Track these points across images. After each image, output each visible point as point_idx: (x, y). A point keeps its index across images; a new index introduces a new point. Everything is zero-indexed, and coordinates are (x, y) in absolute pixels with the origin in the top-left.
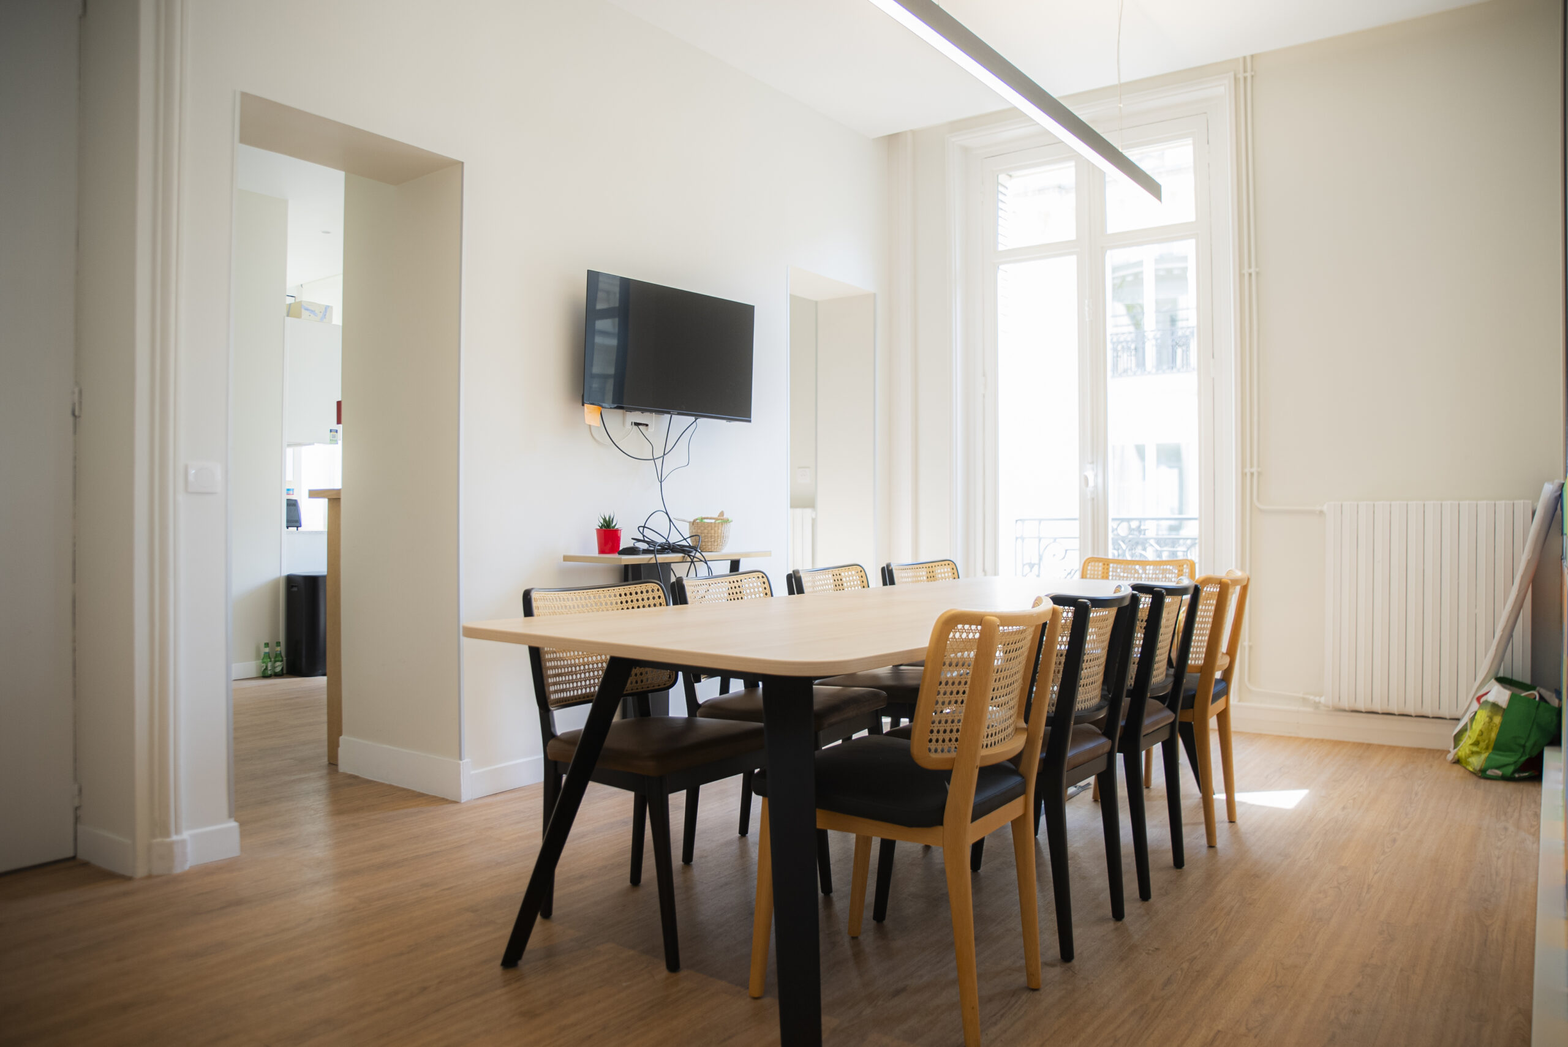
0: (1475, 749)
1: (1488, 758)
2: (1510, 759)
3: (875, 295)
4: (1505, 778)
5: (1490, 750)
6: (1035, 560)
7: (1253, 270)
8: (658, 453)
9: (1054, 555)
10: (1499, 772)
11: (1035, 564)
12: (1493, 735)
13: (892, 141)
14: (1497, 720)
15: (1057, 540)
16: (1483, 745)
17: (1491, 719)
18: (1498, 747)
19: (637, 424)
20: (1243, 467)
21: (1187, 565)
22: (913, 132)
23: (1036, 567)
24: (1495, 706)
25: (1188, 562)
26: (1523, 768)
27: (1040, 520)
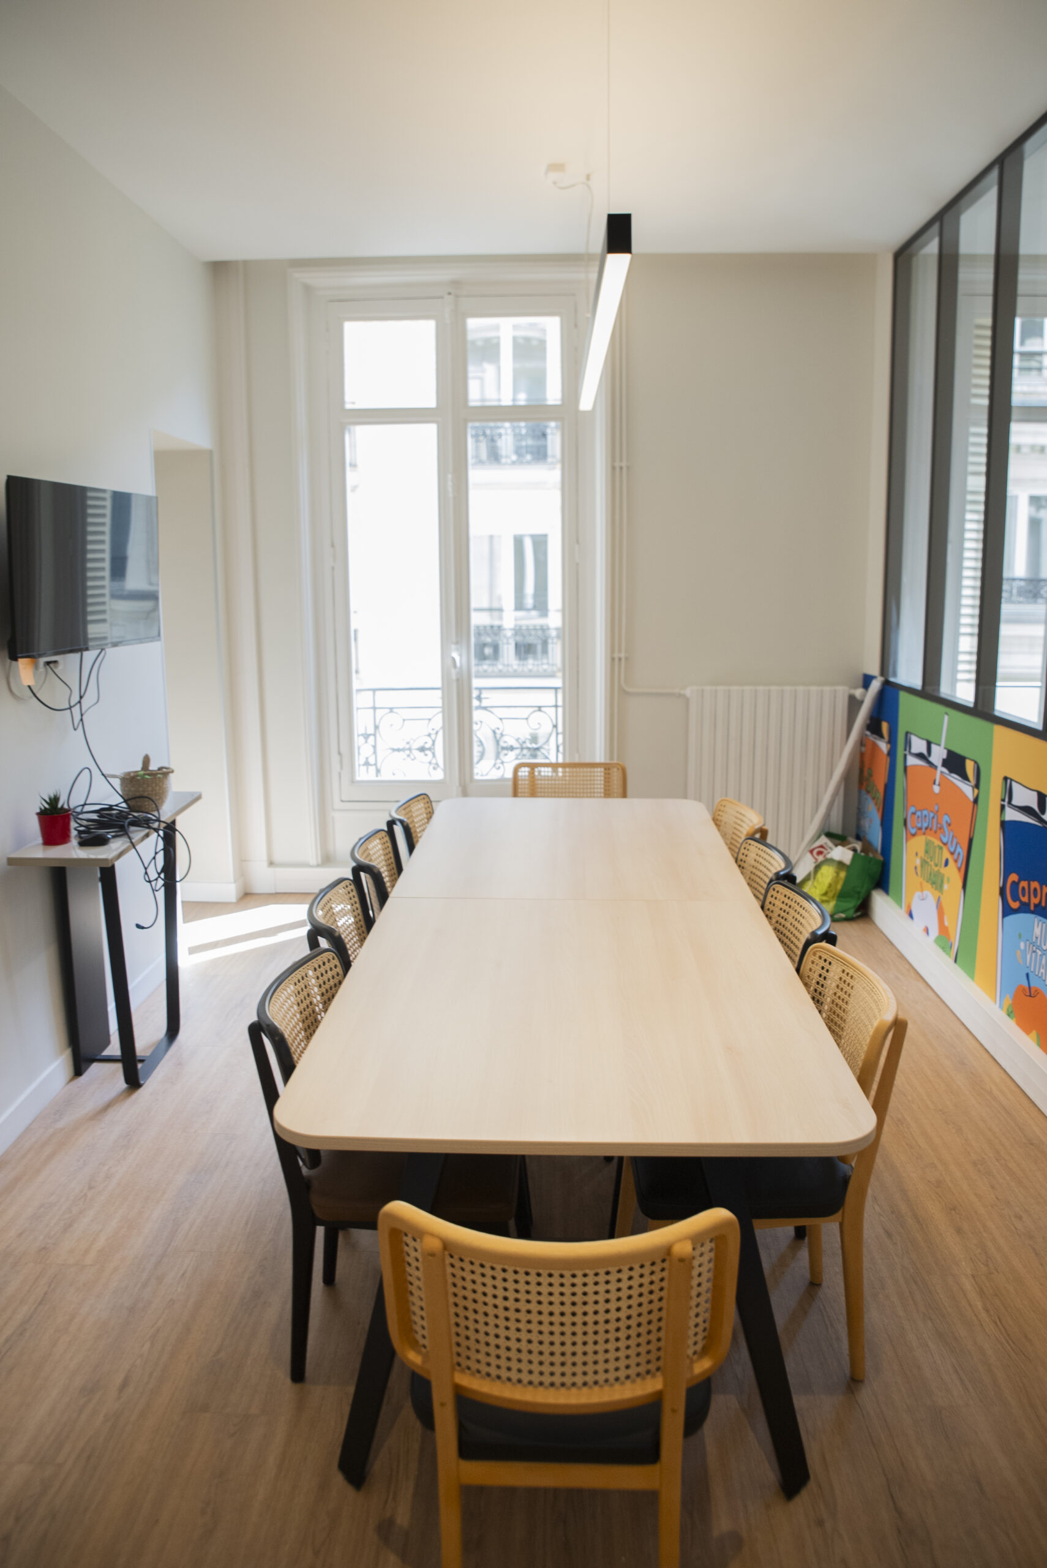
0: (825, 898)
1: (836, 906)
2: (852, 904)
3: (211, 452)
4: (848, 919)
5: (835, 898)
6: (371, 730)
7: (624, 464)
8: (75, 698)
9: (391, 725)
10: (843, 915)
11: (370, 735)
12: (839, 887)
13: (219, 270)
14: (843, 874)
15: (395, 710)
16: (831, 894)
17: (838, 873)
18: (842, 896)
19: (48, 663)
20: (612, 651)
21: (618, 769)
22: (245, 263)
23: (371, 738)
24: (840, 864)
25: (618, 766)
26: (858, 909)
27: (374, 690)
